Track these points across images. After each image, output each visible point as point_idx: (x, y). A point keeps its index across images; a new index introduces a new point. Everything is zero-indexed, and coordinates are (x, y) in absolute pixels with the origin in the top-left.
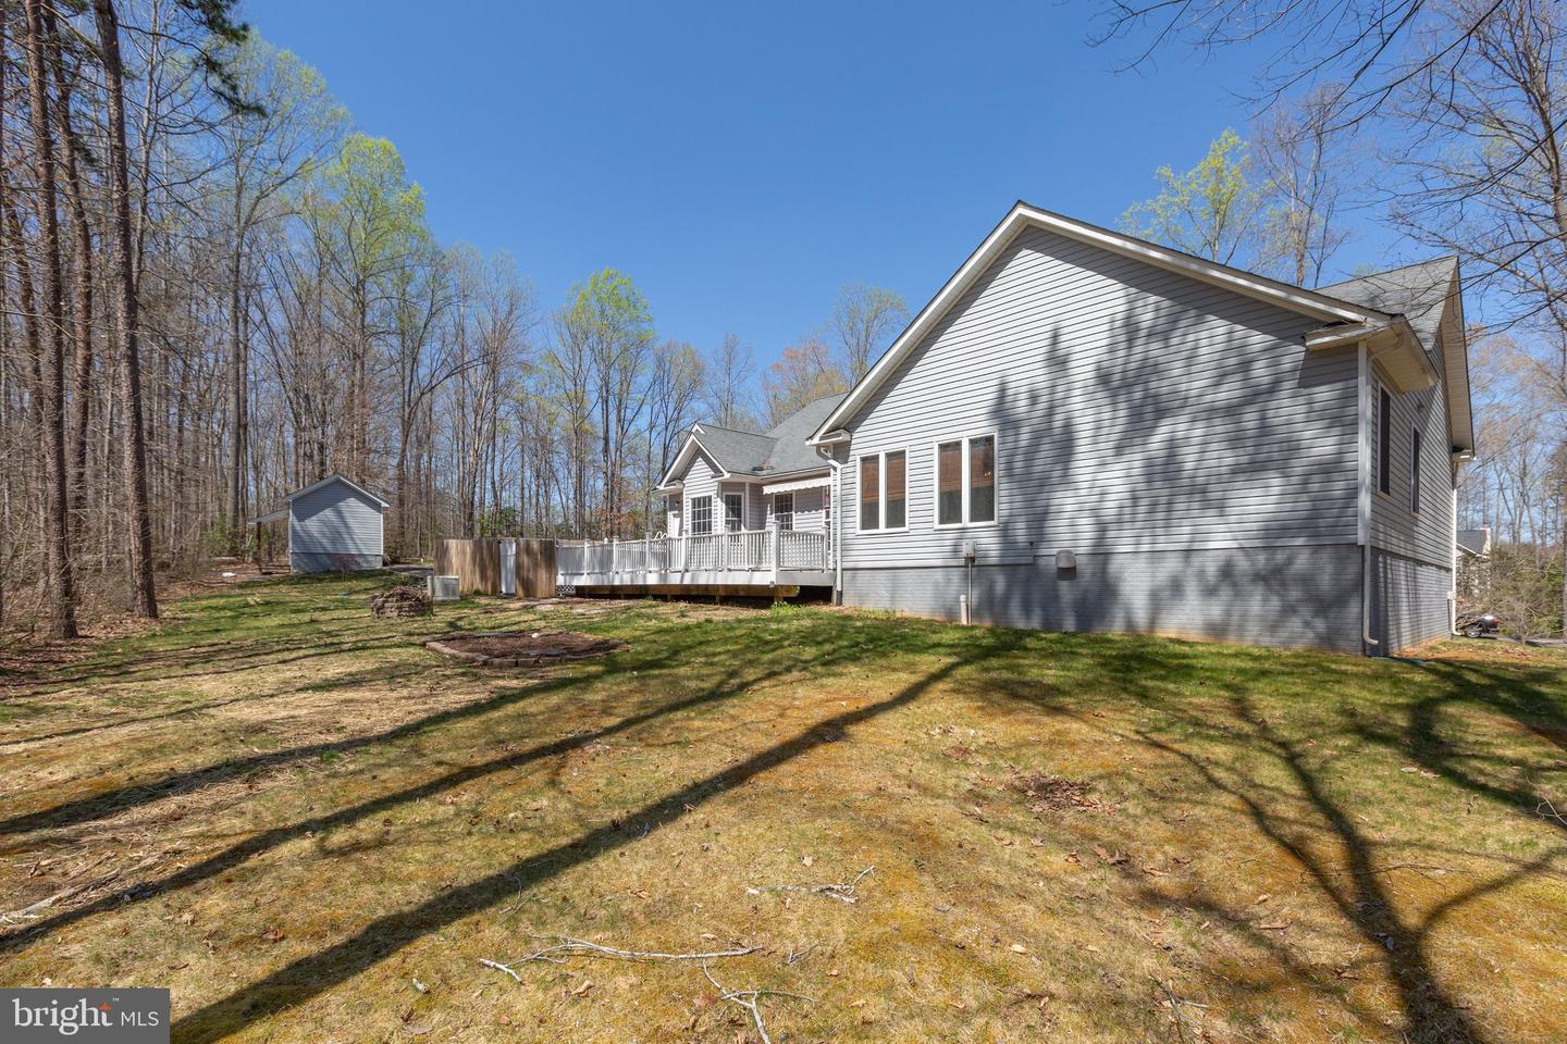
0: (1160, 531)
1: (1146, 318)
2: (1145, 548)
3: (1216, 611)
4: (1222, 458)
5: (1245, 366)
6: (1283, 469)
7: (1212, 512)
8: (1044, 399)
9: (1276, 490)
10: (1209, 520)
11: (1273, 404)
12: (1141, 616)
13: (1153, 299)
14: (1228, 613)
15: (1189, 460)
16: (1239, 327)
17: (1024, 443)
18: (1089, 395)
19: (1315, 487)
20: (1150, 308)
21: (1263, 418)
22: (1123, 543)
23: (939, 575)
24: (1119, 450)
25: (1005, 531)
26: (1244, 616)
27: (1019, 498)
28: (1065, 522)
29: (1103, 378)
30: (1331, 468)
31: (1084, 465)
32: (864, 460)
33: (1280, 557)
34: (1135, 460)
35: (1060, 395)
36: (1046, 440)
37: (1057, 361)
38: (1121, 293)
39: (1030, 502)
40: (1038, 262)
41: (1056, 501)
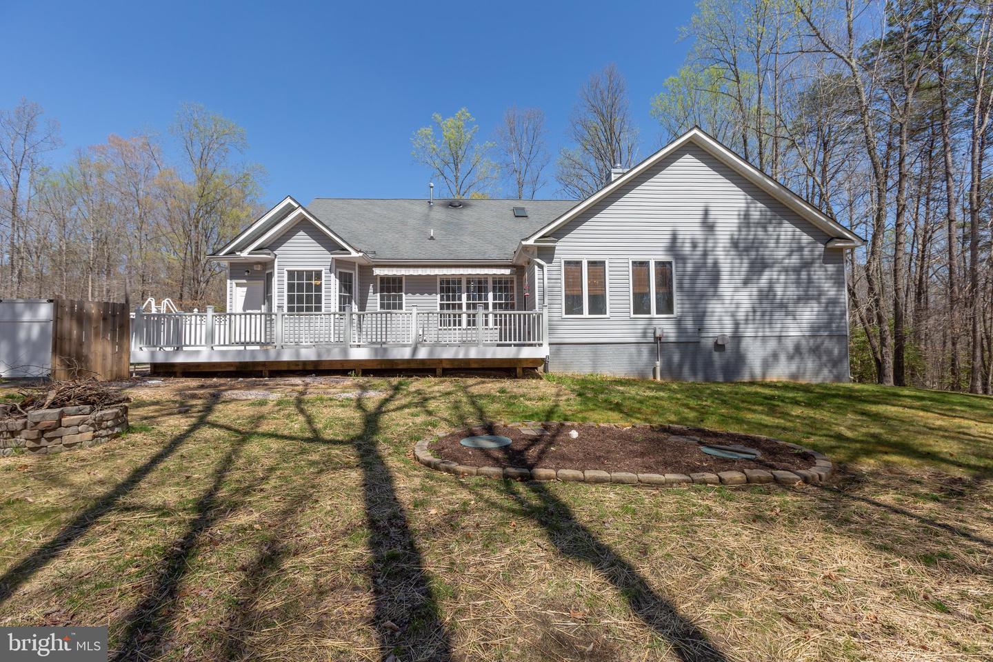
0: (767, 326)
1: (755, 215)
2: (760, 334)
3: (793, 367)
4: (792, 291)
5: (801, 249)
6: (818, 298)
7: (790, 317)
8: (701, 245)
9: (816, 309)
10: (789, 320)
11: (813, 269)
12: (758, 371)
13: (760, 205)
14: (799, 368)
15: (779, 290)
16: (798, 230)
17: (689, 269)
18: (726, 251)
19: (830, 309)
20: (758, 210)
21: (809, 275)
22: (748, 331)
23: (633, 349)
24: (746, 282)
25: (679, 322)
26: (805, 370)
27: (687, 302)
28: (716, 318)
29: (735, 244)
30: (834, 302)
31: (726, 287)
32: (567, 263)
33: (819, 340)
34: (753, 290)
35: (710, 245)
36: (703, 269)
37: (709, 226)
38: (743, 197)
39: (695, 306)
40: (696, 164)
41: (711, 306)
